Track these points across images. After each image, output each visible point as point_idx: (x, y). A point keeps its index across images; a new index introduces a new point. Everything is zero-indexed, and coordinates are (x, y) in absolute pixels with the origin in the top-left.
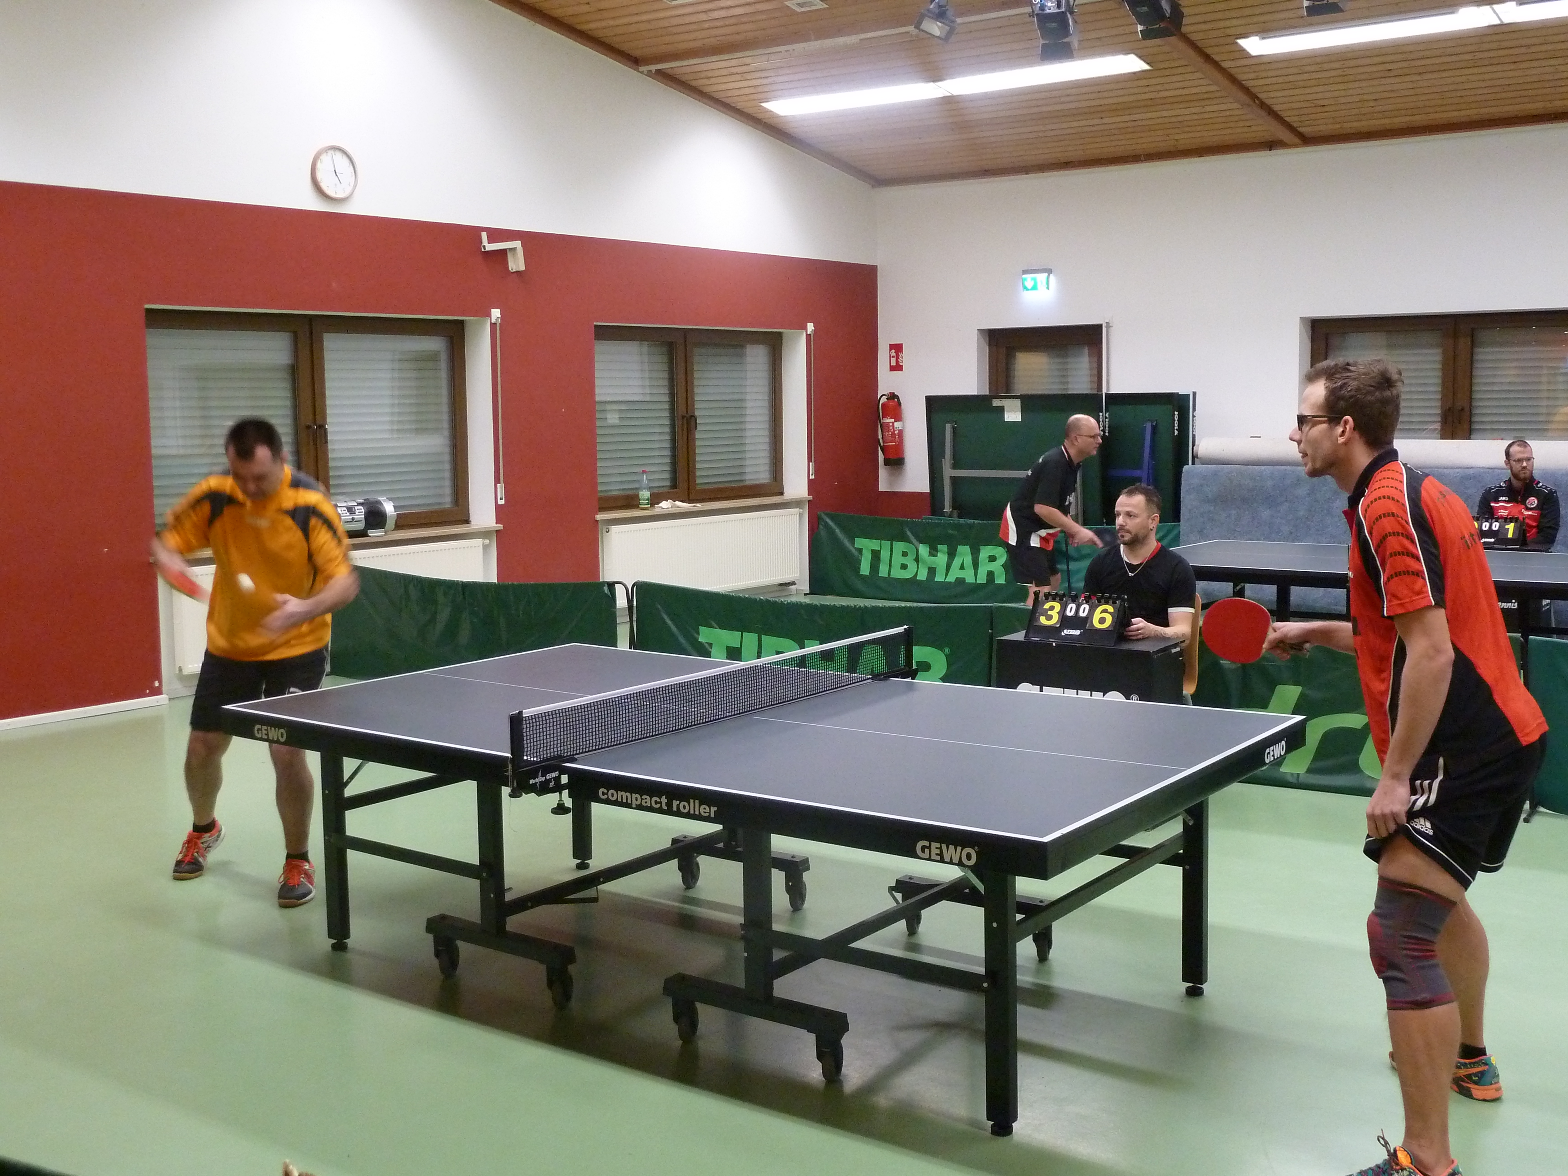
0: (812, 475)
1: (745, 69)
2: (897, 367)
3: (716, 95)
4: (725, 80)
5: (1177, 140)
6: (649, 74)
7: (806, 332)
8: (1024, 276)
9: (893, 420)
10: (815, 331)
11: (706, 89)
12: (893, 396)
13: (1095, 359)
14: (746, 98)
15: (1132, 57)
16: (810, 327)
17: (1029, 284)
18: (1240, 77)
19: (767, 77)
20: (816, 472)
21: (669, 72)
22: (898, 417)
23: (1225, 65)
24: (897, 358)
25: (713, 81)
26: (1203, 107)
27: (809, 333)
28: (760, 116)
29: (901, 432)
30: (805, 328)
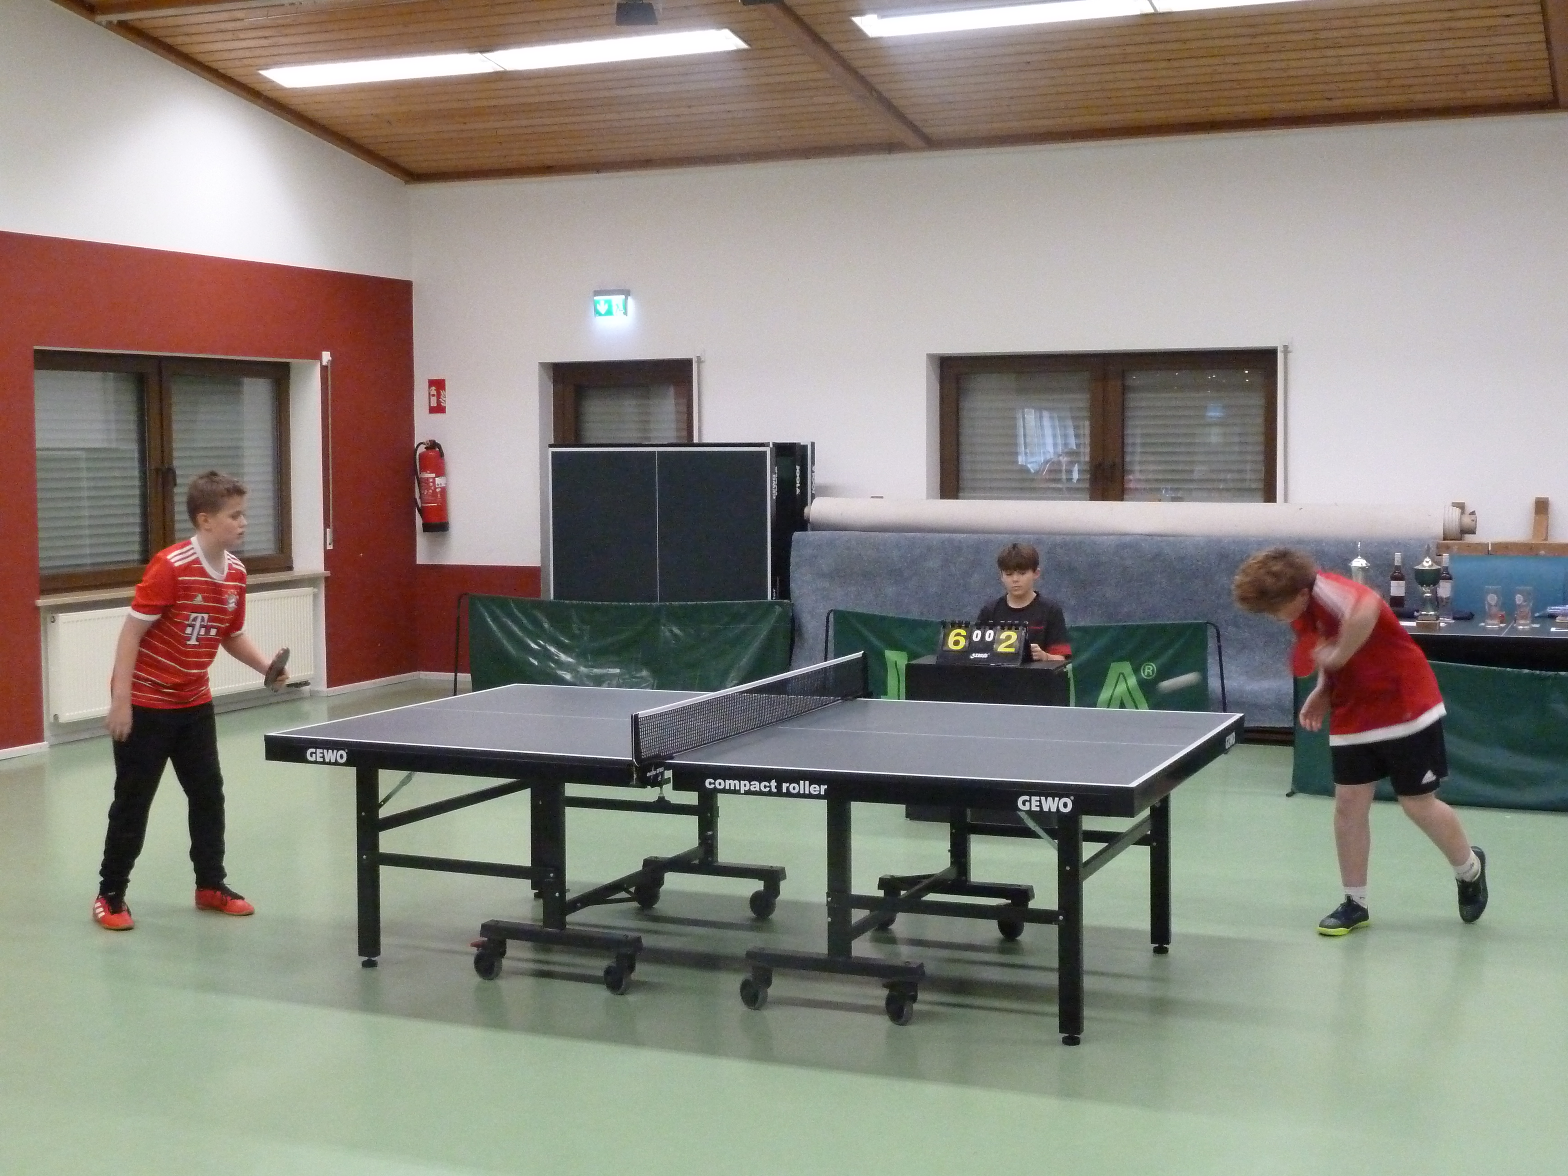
0: (330, 544)
1: (238, 25)
2: (438, 409)
3: (201, 58)
4: (211, 37)
5: (780, 138)
6: (109, 26)
7: (321, 363)
8: (596, 298)
9: (433, 475)
10: (333, 362)
11: (185, 49)
12: (433, 446)
13: (685, 401)
14: (238, 63)
15: (726, 33)
16: (326, 356)
17: (602, 308)
18: (856, 64)
19: (265, 38)
20: (335, 541)
21: (138, 24)
22: (440, 471)
23: (837, 47)
24: (439, 396)
25: (196, 39)
26: (811, 97)
27: (324, 363)
28: (258, 87)
29: (444, 491)
30: (319, 357)
